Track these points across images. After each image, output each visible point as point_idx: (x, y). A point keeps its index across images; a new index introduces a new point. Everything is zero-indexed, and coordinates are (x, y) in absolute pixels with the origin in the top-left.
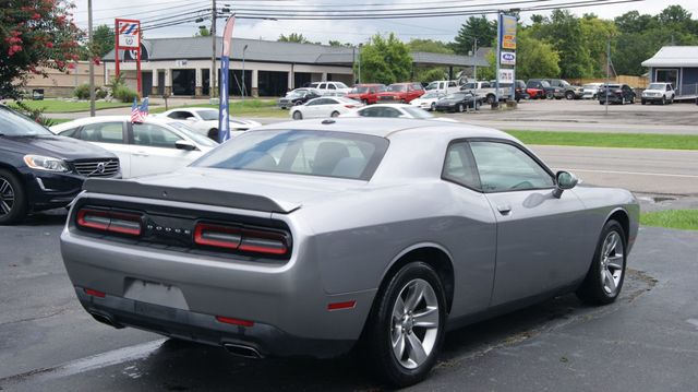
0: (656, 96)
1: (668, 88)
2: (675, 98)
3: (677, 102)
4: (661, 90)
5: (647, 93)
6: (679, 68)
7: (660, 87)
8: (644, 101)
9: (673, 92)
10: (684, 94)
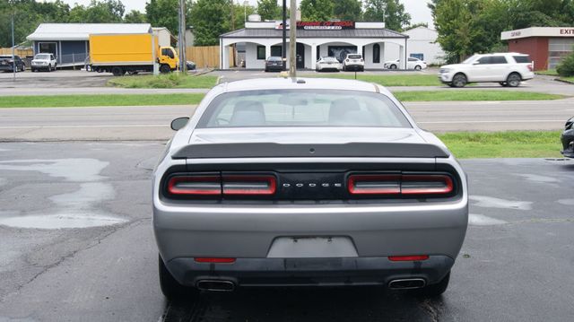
0: (43, 64)
1: (52, 58)
2: (58, 66)
3: (59, 69)
4: (46, 60)
5: (35, 62)
6: (58, 42)
7: (45, 57)
8: (34, 69)
9: (55, 61)
10: (63, 62)
